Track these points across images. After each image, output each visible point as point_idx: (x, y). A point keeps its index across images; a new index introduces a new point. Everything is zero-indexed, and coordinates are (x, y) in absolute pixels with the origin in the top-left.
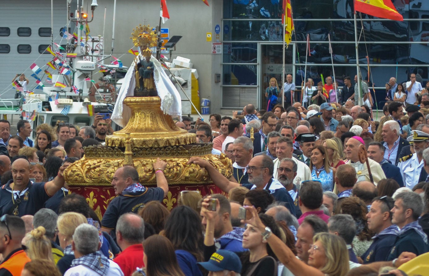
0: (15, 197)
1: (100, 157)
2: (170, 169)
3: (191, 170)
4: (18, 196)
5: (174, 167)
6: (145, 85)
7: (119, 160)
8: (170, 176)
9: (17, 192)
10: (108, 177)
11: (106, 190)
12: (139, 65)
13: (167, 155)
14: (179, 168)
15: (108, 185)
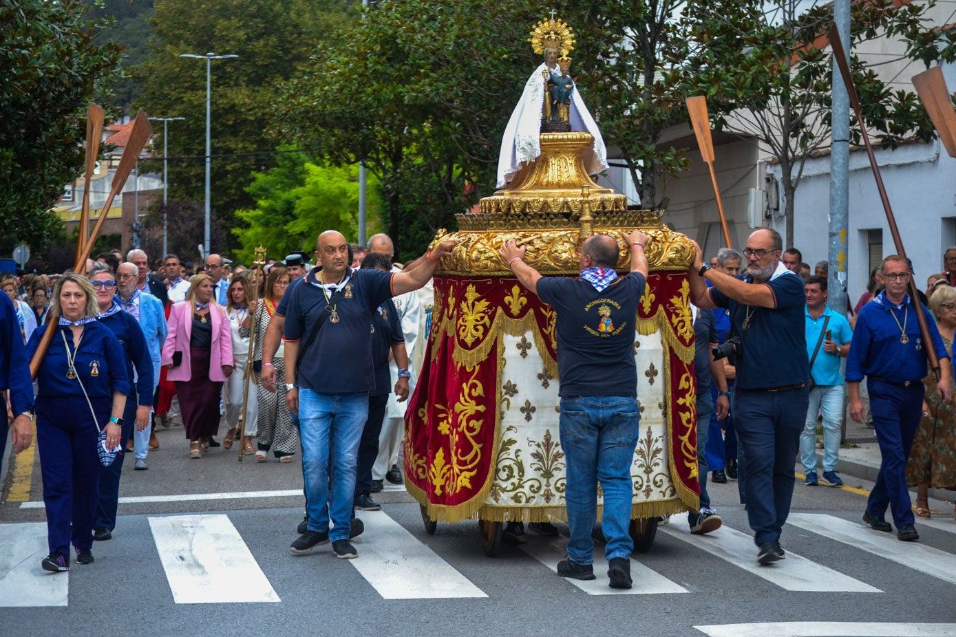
12: (550, 83)
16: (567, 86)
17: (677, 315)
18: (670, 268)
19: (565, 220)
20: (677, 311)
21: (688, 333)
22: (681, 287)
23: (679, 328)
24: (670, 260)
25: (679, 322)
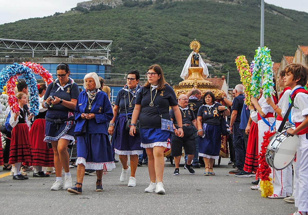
6: (196, 63)
16: (197, 57)
24: (217, 96)
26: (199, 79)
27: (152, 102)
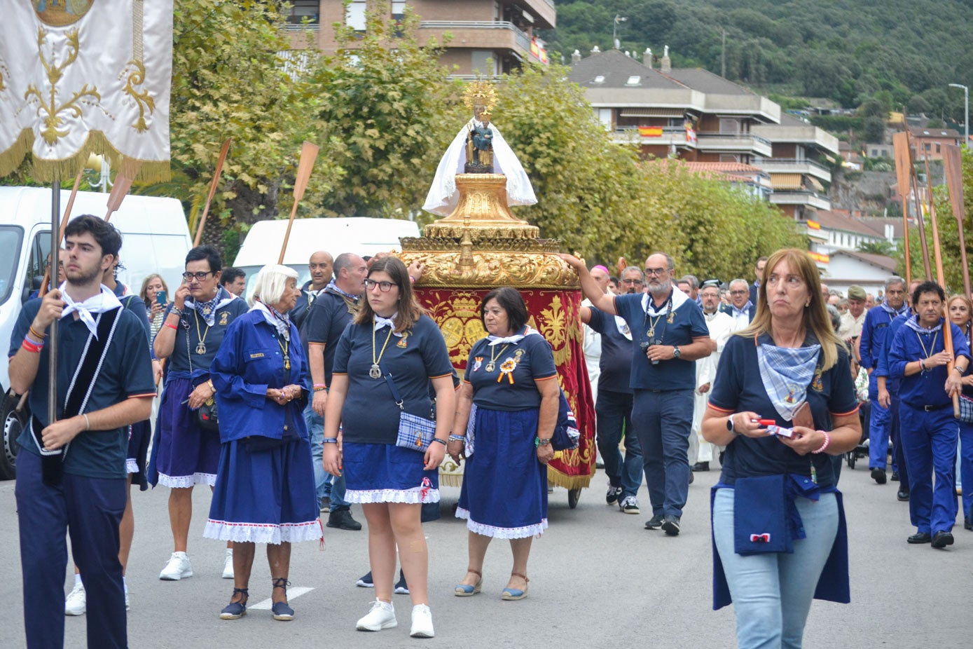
0: (312, 299)
1: (422, 249)
2: (521, 267)
3: (550, 270)
4: (315, 297)
5: (525, 265)
6: (481, 159)
7: (451, 254)
8: (522, 276)
9: (315, 292)
10: (438, 275)
11: (435, 293)
12: (473, 133)
13: (514, 248)
14: (533, 267)
15: (438, 285)
16: (486, 136)
17: (546, 325)
18: (541, 286)
19: (456, 244)
20: (546, 322)
21: (557, 339)
22: (552, 302)
23: (546, 335)
24: (542, 279)
25: (547, 330)
26: (489, 218)
27: (375, 366)
